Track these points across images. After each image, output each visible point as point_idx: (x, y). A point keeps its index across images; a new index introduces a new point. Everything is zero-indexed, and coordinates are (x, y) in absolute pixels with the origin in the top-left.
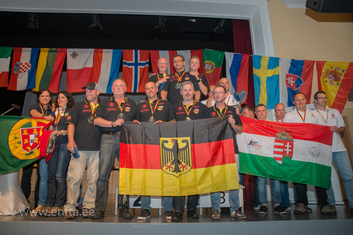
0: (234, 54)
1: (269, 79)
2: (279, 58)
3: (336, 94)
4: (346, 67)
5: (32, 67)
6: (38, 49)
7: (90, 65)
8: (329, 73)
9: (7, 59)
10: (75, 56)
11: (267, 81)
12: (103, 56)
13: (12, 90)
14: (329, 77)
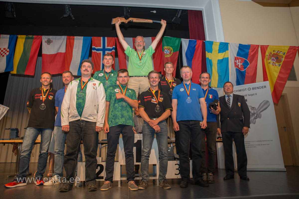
0: (189, 40)
1: (220, 62)
2: (228, 43)
3: (278, 74)
4: (286, 50)
5: (10, 52)
6: (15, 36)
7: (63, 50)
8: (272, 56)
10: (49, 42)
11: (218, 63)
12: (75, 43)
14: (272, 59)
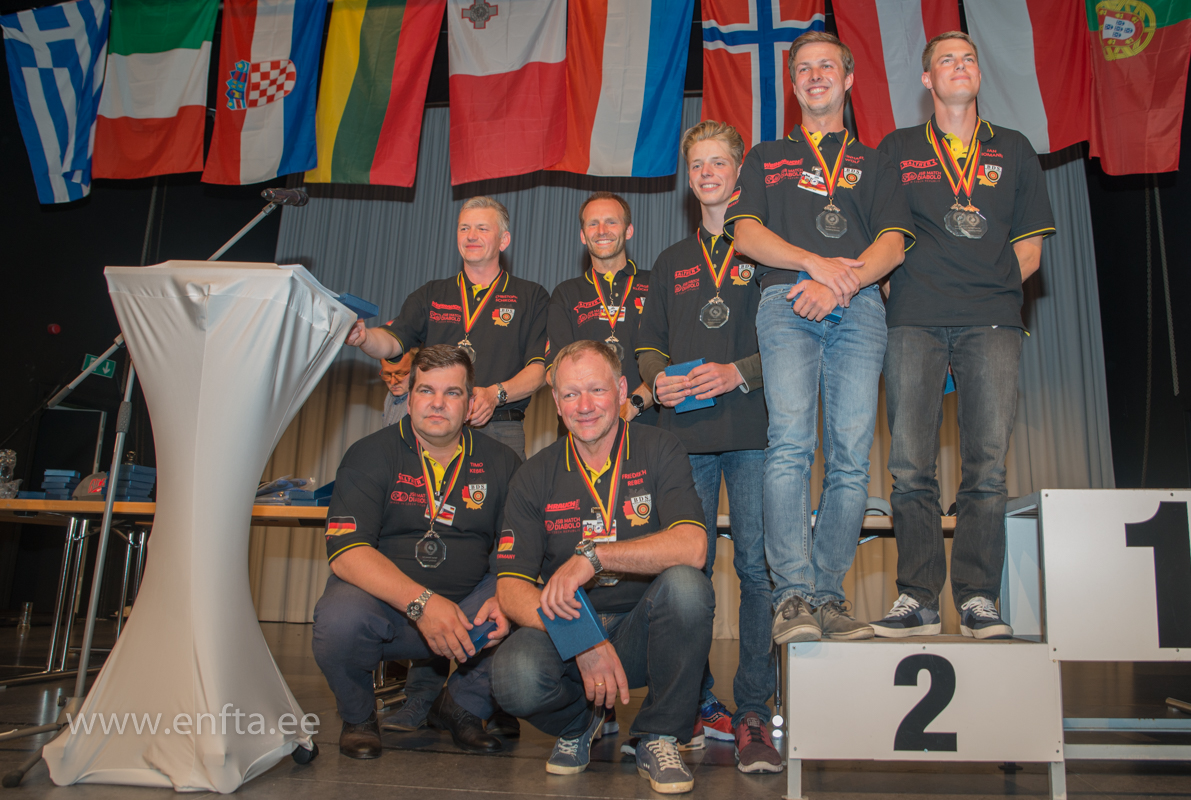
5: (298, 77)
7: (552, 51)
9: (196, 51)
10: (482, 15)
12: (611, 9)
13: (221, 183)
